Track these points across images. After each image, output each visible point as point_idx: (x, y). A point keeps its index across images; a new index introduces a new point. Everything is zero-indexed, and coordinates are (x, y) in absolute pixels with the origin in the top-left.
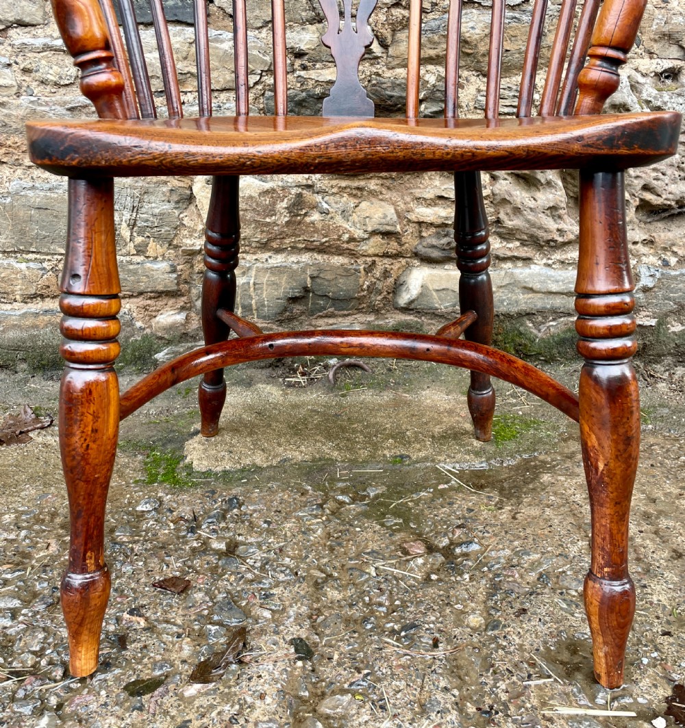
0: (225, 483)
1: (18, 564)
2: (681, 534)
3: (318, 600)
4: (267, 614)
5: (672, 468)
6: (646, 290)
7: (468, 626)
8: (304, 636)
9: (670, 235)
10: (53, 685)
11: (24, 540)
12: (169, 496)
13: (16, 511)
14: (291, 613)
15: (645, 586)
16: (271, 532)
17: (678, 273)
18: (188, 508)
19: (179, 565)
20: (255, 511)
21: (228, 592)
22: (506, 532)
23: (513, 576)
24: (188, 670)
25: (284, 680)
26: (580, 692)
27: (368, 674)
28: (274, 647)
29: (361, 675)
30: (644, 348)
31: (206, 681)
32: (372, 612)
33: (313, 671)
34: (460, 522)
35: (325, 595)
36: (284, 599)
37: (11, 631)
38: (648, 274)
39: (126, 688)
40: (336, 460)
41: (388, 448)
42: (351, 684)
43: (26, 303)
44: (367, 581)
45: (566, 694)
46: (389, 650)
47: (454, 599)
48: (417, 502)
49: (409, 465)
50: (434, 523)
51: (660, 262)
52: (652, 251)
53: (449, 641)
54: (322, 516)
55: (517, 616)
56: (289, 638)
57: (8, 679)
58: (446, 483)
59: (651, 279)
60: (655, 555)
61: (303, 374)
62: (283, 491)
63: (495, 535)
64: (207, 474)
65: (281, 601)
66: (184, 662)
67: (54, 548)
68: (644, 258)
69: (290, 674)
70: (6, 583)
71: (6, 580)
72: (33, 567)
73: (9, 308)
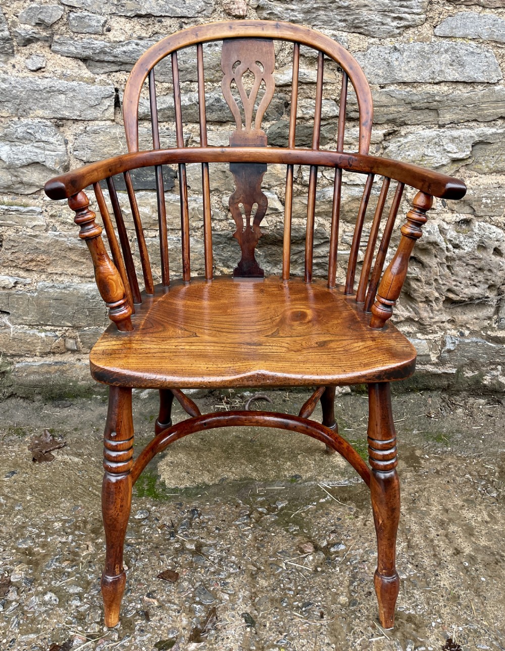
0: (188, 497)
1: (72, 561)
2: (460, 537)
3: (254, 587)
4: (226, 597)
5: (460, 484)
6: (449, 351)
7: (339, 603)
8: (249, 612)
9: (465, 317)
10: (114, 644)
11: (72, 543)
12: (154, 508)
13: (61, 520)
14: (240, 596)
15: (437, 575)
16: (221, 537)
17: (469, 341)
18: (168, 518)
19: (169, 561)
20: (209, 520)
21: (202, 581)
22: (360, 536)
23: (364, 569)
24: (187, 634)
25: (241, 640)
26: (398, 644)
27: (286, 636)
28: (233, 619)
29: (283, 636)
30: (448, 386)
31: (199, 641)
32: (286, 594)
33: (256, 633)
34: (333, 528)
35: (258, 583)
36: (235, 586)
37: (81, 609)
38: (451, 341)
39: (156, 646)
40: (255, 480)
41: (287, 469)
42: (278, 642)
43: (43, 357)
44: (281, 573)
45: (391, 646)
46: (297, 620)
47: (331, 585)
48: (307, 513)
49: (300, 483)
50: (318, 529)
51: (458, 334)
52: (453, 327)
53: (329, 614)
54: (250, 523)
55: (366, 597)
56: (241, 613)
57: (88, 640)
58: (324, 497)
59: (453, 345)
60: (444, 553)
61: (227, 403)
62: (224, 504)
63: (354, 538)
64: (175, 490)
65: (233, 587)
66: (184, 628)
67: (92, 549)
68: (448, 331)
69: (244, 636)
70: (69, 575)
71: (69, 573)
72: (82, 563)
73: (31, 361)
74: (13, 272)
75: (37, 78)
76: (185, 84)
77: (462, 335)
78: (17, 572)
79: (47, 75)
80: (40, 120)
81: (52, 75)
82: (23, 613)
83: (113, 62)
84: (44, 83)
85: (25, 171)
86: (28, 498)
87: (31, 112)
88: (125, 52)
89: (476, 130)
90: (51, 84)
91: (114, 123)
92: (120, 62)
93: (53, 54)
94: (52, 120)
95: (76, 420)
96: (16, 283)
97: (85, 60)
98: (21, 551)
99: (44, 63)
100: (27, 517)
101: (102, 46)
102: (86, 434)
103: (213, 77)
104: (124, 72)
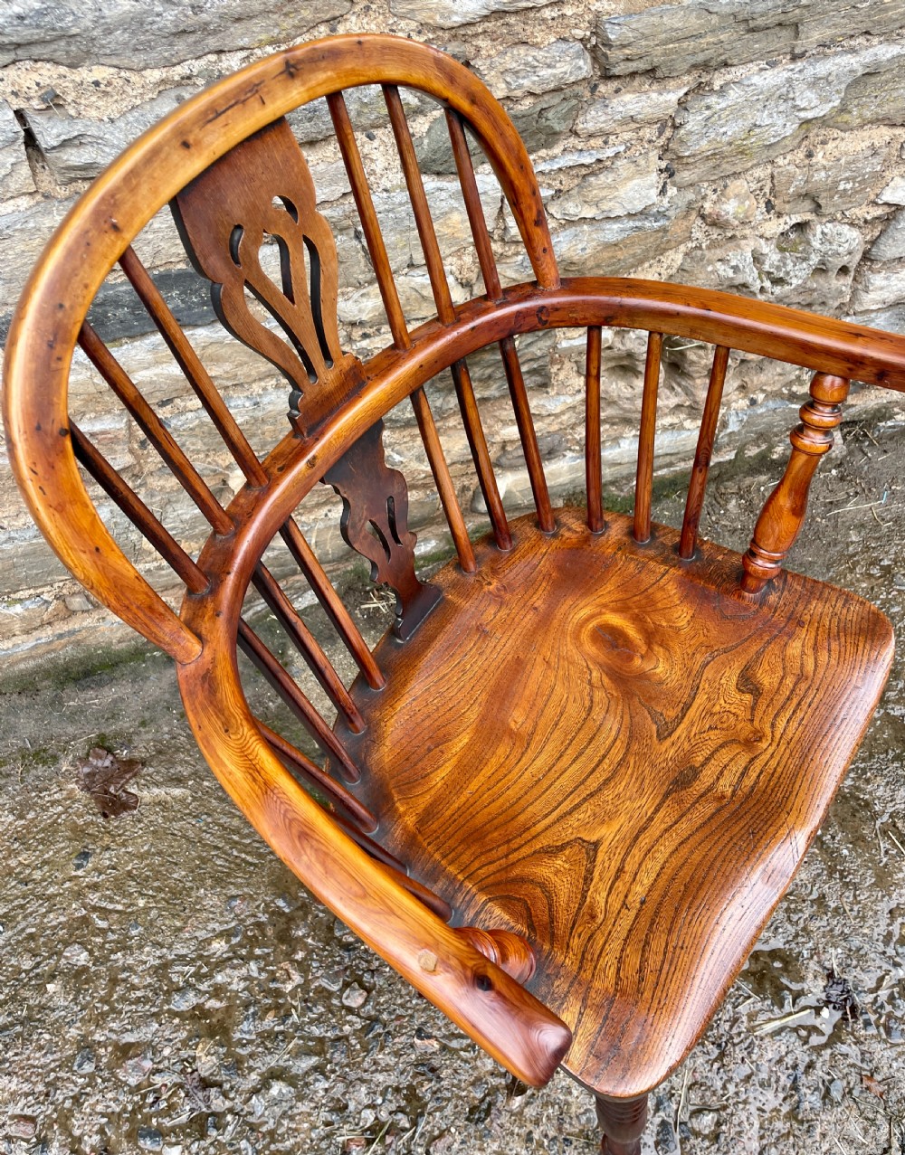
24: (501, 1082)
37: (335, 1093)
39: (467, 1119)
43: (30, 633)
51: (748, 403)
66: (493, 1075)
70: (287, 1037)
71: (282, 1032)
72: (295, 1008)
73: (10, 646)
76: (203, 62)
77: (753, 402)
78: (204, 1059)
82: (252, 1130)
86: (141, 903)
89: (864, 53)
91: (39, 197)
92: (11, 44)
95: (135, 704)
98: (188, 1015)
100: (160, 945)
102: (166, 729)
103: (276, 31)
104: (29, 64)
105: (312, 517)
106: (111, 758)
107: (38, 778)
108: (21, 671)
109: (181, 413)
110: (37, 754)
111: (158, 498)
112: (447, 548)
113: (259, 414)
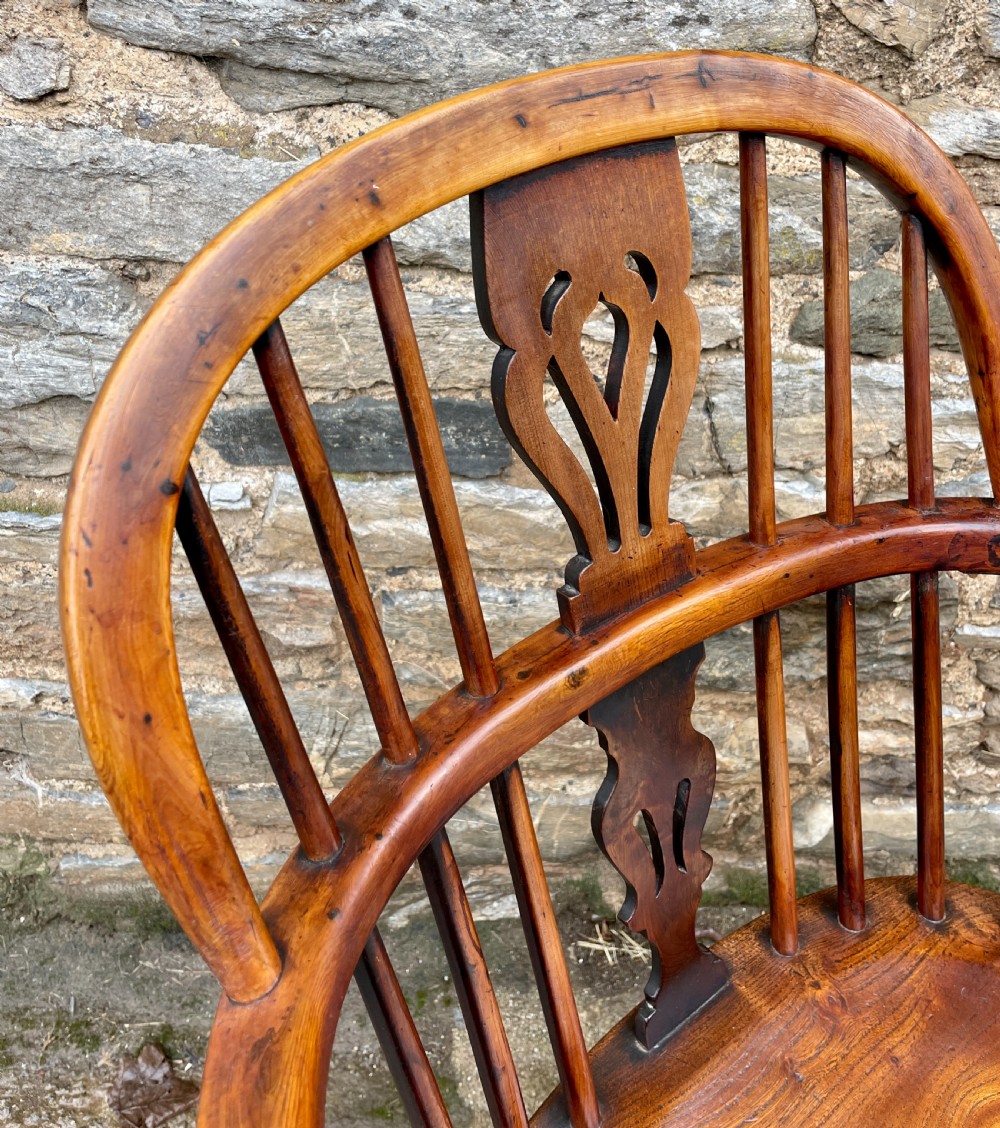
73: (101, 855)
74: (28, 671)
75: (41, 128)
79: (76, 114)
80: (66, 263)
81: (94, 115)
83: (319, 75)
84: (70, 147)
85: (33, 419)
87: (33, 236)
88: (363, 43)
90: (95, 150)
92: (343, 74)
93: (94, 35)
94: (110, 264)
96: (38, 699)
97: (213, 60)
99: (65, 72)
101: (278, 16)
104: (358, 108)
105: (544, 785)
106: (166, 1068)
107: (64, 1062)
108: (102, 895)
109: (413, 590)
110: (77, 1025)
111: (350, 700)
112: (724, 888)
113: (513, 616)
